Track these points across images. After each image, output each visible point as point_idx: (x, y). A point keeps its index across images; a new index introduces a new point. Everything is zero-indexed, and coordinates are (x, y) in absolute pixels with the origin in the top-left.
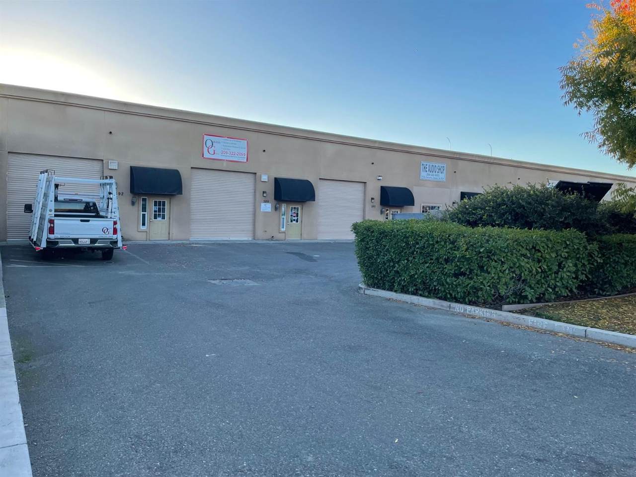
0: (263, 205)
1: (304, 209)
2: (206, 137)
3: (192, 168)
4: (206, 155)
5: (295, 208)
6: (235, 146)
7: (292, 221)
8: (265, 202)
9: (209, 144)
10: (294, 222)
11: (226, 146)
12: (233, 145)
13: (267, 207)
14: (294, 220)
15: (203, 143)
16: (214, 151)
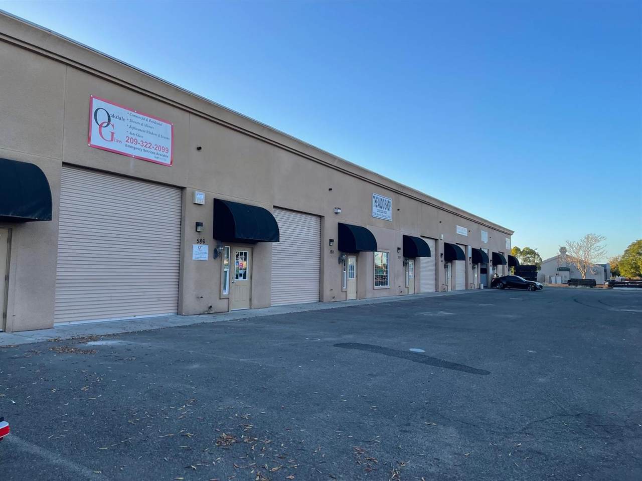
0: (196, 247)
1: (254, 255)
2: (96, 104)
3: (65, 164)
4: (96, 140)
5: (241, 254)
6: (151, 130)
7: (237, 278)
8: (201, 242)
9: (102, 117)
10: (241, 279)
11: (134, 128)
12: (148, 129)
13: (201, 252)
14: (241, 275)
15: (91, 115)
16: (113, 133)
